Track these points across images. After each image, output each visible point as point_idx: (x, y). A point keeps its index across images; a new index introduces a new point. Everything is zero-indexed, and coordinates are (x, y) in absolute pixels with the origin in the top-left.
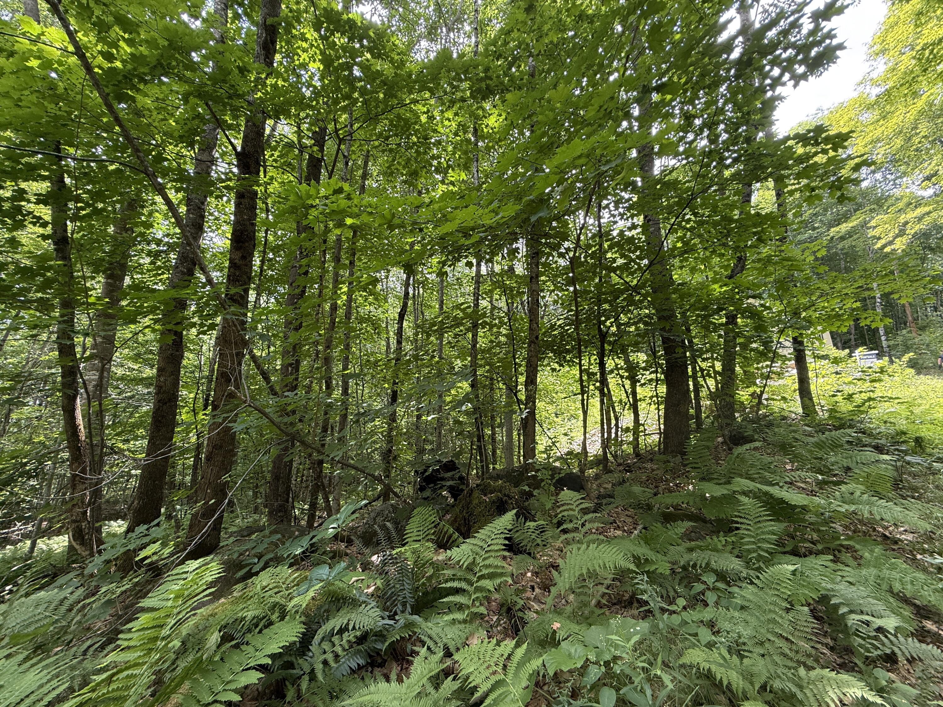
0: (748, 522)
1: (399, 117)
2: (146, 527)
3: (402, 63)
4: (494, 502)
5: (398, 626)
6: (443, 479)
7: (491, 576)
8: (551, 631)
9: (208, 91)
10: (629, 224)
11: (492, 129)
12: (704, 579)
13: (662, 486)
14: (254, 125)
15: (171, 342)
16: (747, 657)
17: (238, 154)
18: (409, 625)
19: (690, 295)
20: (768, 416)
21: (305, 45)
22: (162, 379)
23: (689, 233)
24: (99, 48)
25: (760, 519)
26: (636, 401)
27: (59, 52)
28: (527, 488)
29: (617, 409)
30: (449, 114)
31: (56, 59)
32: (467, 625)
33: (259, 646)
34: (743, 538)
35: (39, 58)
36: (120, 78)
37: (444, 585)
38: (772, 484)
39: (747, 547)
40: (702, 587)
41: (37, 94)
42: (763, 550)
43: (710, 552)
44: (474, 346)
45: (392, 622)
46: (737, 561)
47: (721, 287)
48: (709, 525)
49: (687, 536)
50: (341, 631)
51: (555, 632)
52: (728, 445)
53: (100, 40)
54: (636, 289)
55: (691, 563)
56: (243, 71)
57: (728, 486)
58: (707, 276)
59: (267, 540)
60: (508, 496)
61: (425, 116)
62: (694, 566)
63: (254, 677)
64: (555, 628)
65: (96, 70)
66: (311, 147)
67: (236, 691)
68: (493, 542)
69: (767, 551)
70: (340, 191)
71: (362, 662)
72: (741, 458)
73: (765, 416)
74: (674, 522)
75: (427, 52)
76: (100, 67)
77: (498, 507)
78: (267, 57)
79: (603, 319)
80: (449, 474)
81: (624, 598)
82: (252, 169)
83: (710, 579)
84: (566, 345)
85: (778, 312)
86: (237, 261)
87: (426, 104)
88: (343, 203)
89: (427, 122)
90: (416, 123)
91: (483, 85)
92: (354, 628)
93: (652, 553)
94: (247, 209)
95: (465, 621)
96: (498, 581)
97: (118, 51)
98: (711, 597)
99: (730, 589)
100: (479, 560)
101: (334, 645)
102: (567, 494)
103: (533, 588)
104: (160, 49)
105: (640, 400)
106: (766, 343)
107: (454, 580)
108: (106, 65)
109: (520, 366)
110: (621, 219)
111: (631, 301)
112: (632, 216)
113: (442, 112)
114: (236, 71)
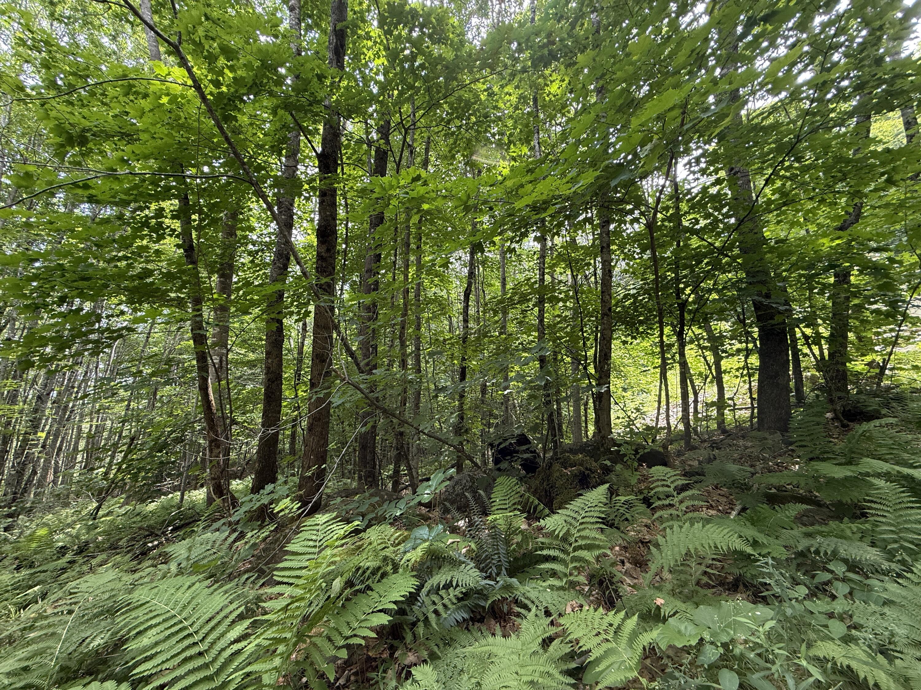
0: (885, 508)
1: (460, 99)
2: (273, 485)
3: (462, 43)
4: (576, 475)
5: (498, 587)
6: (517, 452)
7: (589, 547)
8: (655, 606)
9: (291, 103)
10: (713, 179)
11: (554, 96)
12: (831, 567)
13: (759, 466)
14: (331, 127)
15: (275, 329)
16: (897, 658)
17: (318, 156)
18: (508, 587)
19: (791, 253)
20: (893, 388)
21: (370, 43)
22: (270, 361)
23: (789, 183)
24: (209, 78)
25: (903, 506)
26: (720, 372)
27: (180, 88)
28: (608, 463)
29: (697, 383)
30: (509, 89)
31: (179, 93)
32: (566, 592)
33: (382, 592)
34: (877, 526)
35: (167, 95)
36: (225, 101)
37: (539, 552)
38: (912, 466)
39: (885, 536)
40: (827, 576)
41: (167, 127)
42: (906, 541)
43: (836, 539)
44: (541, 321)
45: (492, 583)
46: (874, 551)
47: (832, 240)
48: (825, 510)
49: (800, 519)
50: (447, 586)
51: (658, 608)
52: (841, 421)
53: (210, 70)
54: (722, 251)
55: (812, 549)
56: (321, 77)
57: (853, 468)
58: (807, 231)
59: (368, 502)
60: (590, 470)
61: (486, 93)
62: (817, 552)
63: (384, 619)
64: (659, 604)
65: (209, 97)
66: (378, 141)
67: (371, 629)
68: (587, 514)
69: (912, 543)
70: (418, 178)
71: (466, 616)
72: (867, 437)
73: (888, 389)
74: (784, 504)
75: (478, 29)
76: (211, 94)
77: (580, 481)
78: (338, 61)
79: (682, 286)
80: (524, 448)
81: (728, 581)
82: (332, 169)
83: (840, 569)
84: (639, 316)
85: (911, 264)
86: (323, 254)
87: (486, 81)
88: (422, 190)
89: (487, 100)
90: (475, 103)
91: (546, 51)
92: (457, 585)
93: (763, 535)
94: (329, 205)
95: (562, 588)
96: (597, 553)
97: (223, 78)
98: (841, 589)
99: (868, 582)
100: (573, 531)
101: (442, 598)
102: (658, 471)
103: (623, 562)
104: (254, 70)
105: (725, 372)
106: (893, 304)
107: (549, 548)
108: (215, 91)
109: (588, 339)
110: (702, 175)
111: (717, 266)
112: (716, 171)
113: (502, 87)
114: (316, 79)
